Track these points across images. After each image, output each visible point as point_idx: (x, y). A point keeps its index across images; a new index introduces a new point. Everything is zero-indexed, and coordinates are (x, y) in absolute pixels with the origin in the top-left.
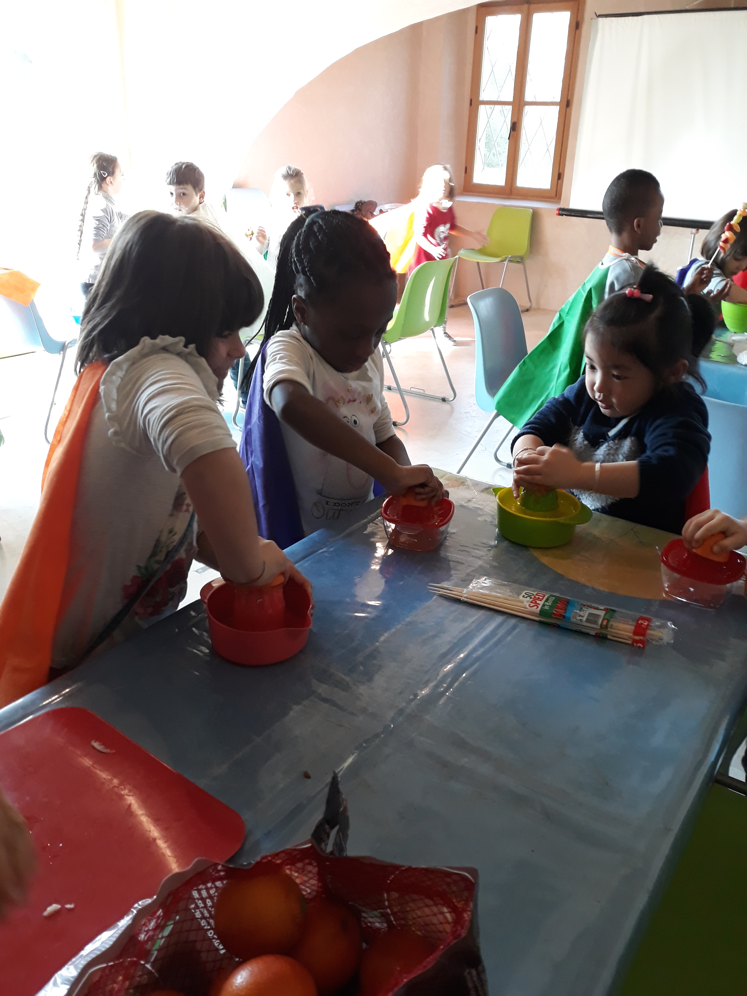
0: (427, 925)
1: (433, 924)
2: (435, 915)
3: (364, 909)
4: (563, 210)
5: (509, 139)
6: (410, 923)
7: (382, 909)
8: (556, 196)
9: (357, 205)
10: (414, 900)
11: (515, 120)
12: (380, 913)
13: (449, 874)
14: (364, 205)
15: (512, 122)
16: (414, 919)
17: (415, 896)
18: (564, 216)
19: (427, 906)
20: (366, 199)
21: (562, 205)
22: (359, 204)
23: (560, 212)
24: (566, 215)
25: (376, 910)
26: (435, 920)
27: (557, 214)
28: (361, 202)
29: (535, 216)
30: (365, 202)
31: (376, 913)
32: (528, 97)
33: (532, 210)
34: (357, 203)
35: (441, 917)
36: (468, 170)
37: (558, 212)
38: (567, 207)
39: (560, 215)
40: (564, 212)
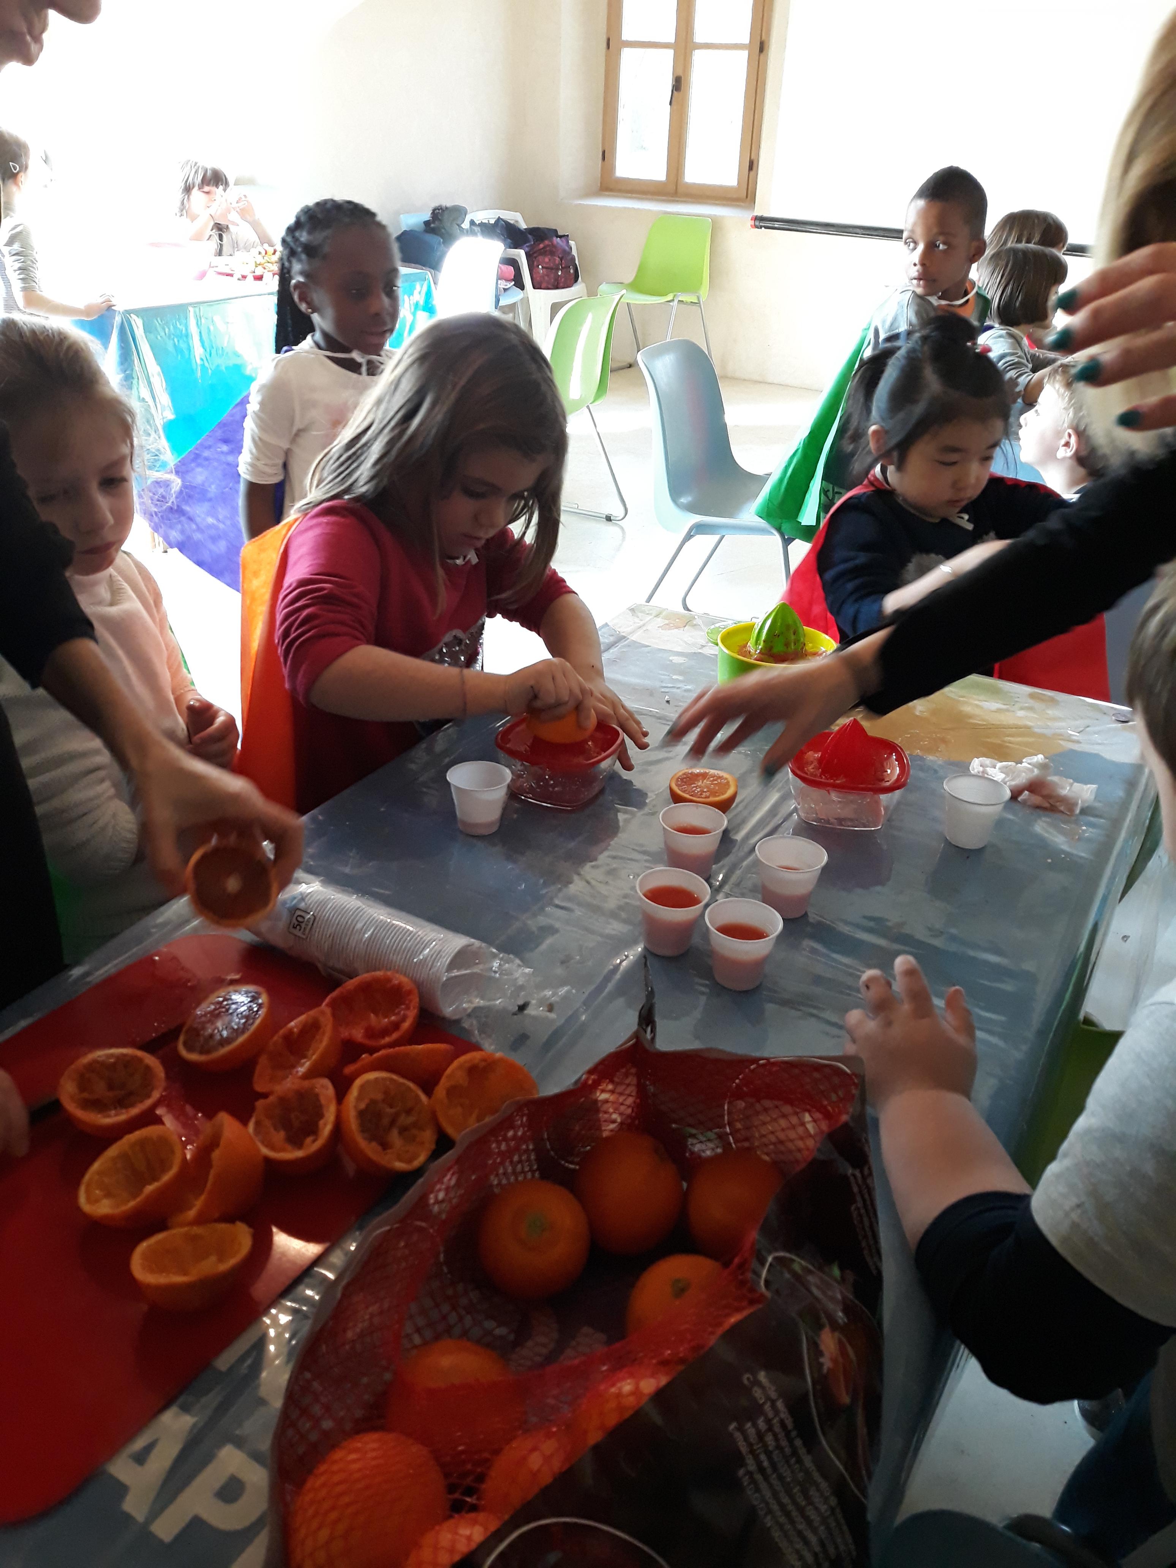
0: (781, 1142)
1: (791, 1141)
2: (794, 1127)
3: (694, 1131)
4: (762, 219)
5: (671, 103)
6: (756, 1144)
7: (719, 1127)
8: (747, 197)
9: (436, 212)
10: (766, 1110)
11: (680, 73)
12: (716, 1133)
13: (818, 1068)
14: (446, 212)
15: (675, 76)
16: (764, 1136)
17: (767, 1103)
18: (763, 228)
19: (784, 1116)
20: (448, 203)
21: (758, 212)
22: (438, 211)
23: (757, 223)
24: (766, 227)
25: (711, 1130)
26: (792, 1134)
27: (751, 226)
28: (441, 209)
29: (716, 227)
30: (447, 208)
31: (710, 1135)
32: (699, 37)
33: (710, 220)
34: (434, 210)
35: (800, 1130)
36: (606, 155)
37: (752, 223)
38: (766, 215)
39: (757, 227)
40: (763, 222)
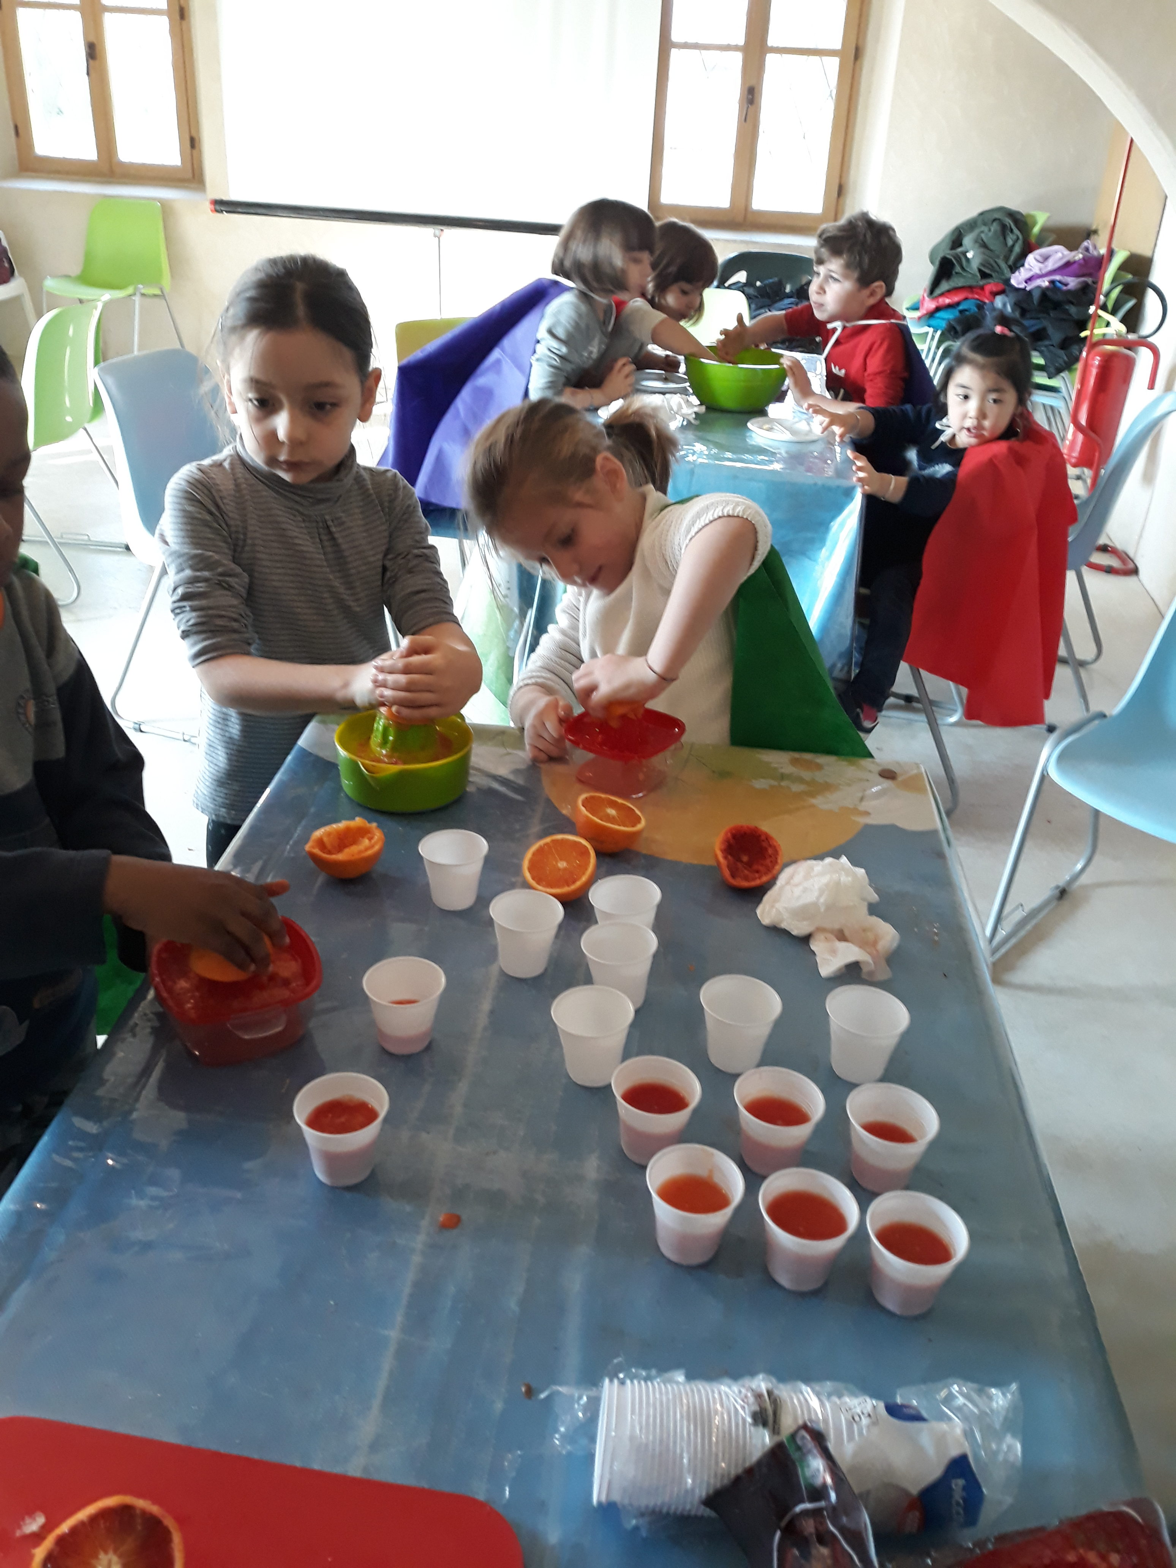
4: (221, 202)
5: (88, 74)
8: (194, 177)
11: (92, 39)
15: (87, 42)
18: (224, 212)
21: (215, 192)
23: (218, 208)
24: (229, 211)
27: (212, 210)
29: (166, 210)
33: (158, 203)
36: (20, 129)
37: (212, 207)
38: (225, 198)
39: (217, 211)
40: (225, 206)
